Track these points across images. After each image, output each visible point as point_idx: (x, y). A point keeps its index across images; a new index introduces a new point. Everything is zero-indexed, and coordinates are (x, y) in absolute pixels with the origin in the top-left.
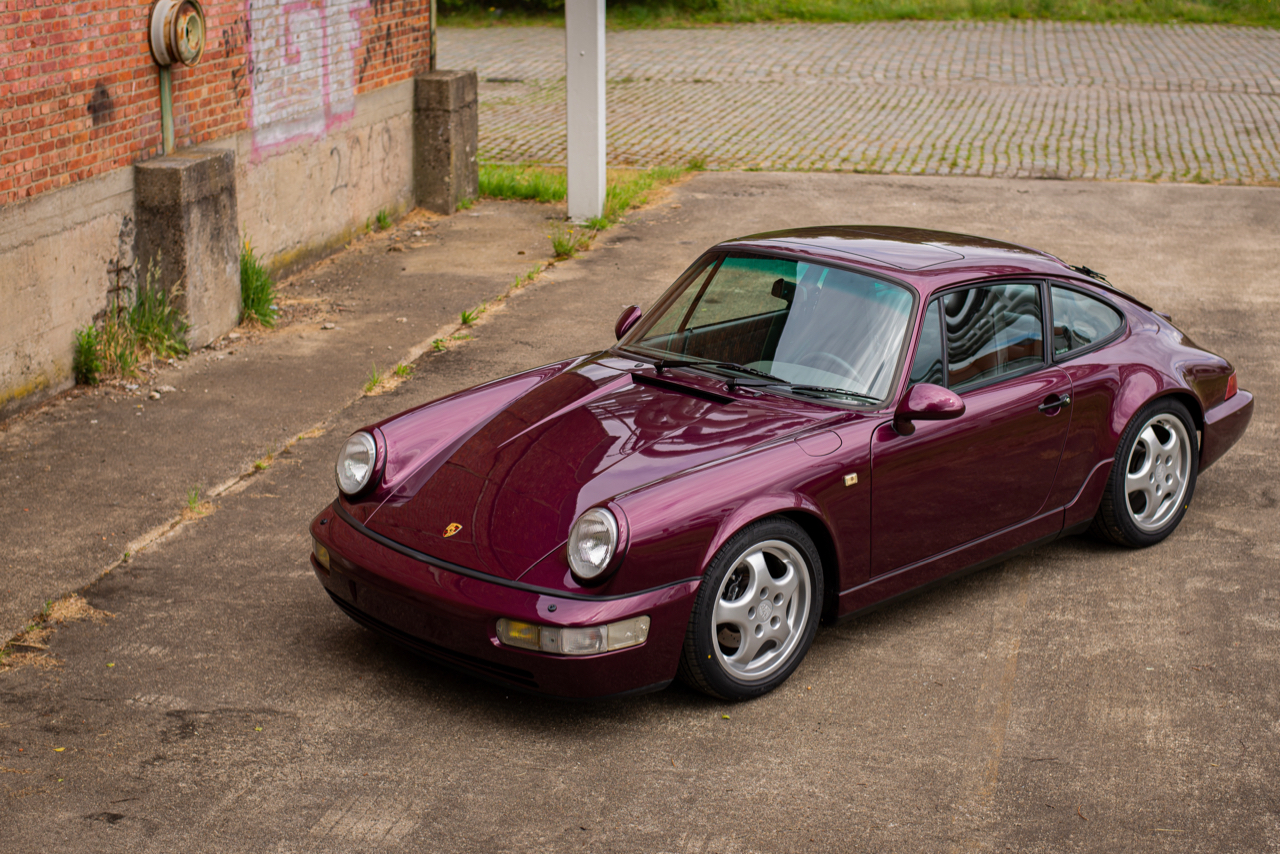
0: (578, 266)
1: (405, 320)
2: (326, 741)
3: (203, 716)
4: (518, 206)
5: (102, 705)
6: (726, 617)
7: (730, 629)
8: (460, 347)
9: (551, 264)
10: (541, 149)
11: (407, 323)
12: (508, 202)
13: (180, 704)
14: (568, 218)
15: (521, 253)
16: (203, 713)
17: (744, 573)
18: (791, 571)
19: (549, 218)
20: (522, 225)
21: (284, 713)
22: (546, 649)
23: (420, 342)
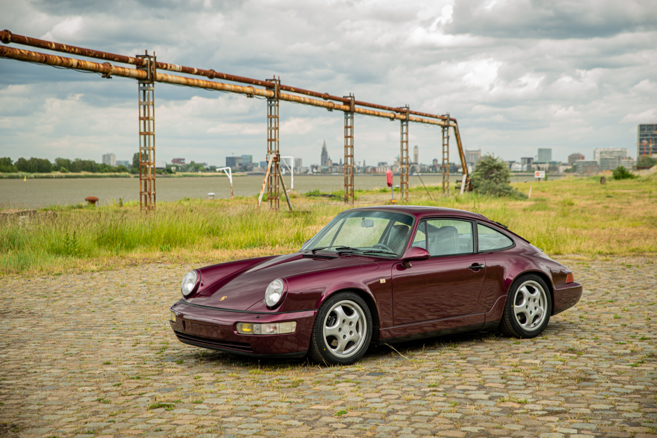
6: (329, 334)
7: (332, 339)
17: (334, 315)
18: (355, 312)
22: (255, 333)
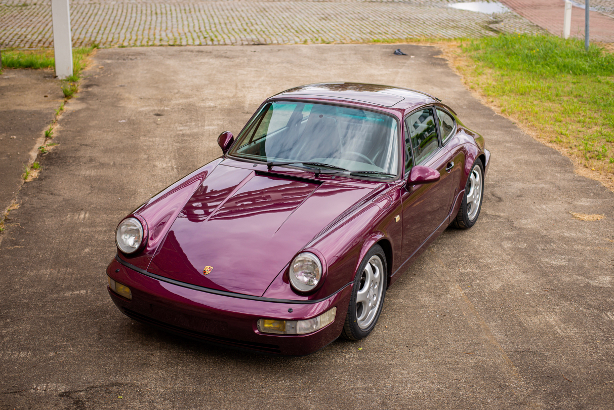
0: (79, 102)
1: (15, 137)
2: (165, 399)
3: (82, 393)
4: (24, 71)
5: (17, 396)
6: (360, 299)
8: (53, 150)
9: (66, 102)
10: (10, 41)
11: (17, 139)
12: (18, 69)
13: (63, 388)
14: (56, 77)
15: (45, 96)
16: (81, 391)
19: (45, 77)
20: (34, 81)
21: (127, 384)
23: (32, 149)
